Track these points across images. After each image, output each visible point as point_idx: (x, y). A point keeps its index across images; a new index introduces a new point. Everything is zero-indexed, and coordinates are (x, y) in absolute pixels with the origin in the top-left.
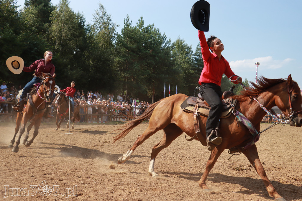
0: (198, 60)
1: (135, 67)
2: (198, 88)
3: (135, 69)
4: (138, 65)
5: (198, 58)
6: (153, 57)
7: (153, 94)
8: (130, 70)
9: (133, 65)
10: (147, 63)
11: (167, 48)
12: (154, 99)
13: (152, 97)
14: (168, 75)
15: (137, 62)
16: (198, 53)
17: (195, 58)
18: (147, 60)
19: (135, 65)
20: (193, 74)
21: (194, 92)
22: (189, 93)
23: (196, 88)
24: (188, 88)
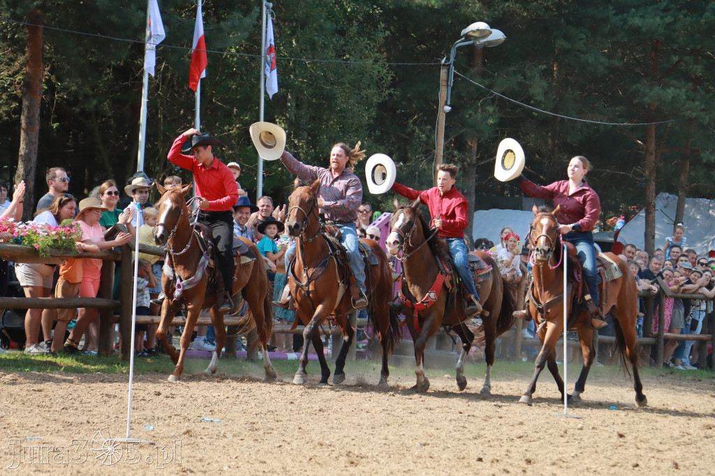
2: (484, 33)
7: (28, 85)
12: (45, 134)
13: (18, 111)
21: (443, 72)
22: (394, 84)
23: (467, 37)
24: (382, 34)
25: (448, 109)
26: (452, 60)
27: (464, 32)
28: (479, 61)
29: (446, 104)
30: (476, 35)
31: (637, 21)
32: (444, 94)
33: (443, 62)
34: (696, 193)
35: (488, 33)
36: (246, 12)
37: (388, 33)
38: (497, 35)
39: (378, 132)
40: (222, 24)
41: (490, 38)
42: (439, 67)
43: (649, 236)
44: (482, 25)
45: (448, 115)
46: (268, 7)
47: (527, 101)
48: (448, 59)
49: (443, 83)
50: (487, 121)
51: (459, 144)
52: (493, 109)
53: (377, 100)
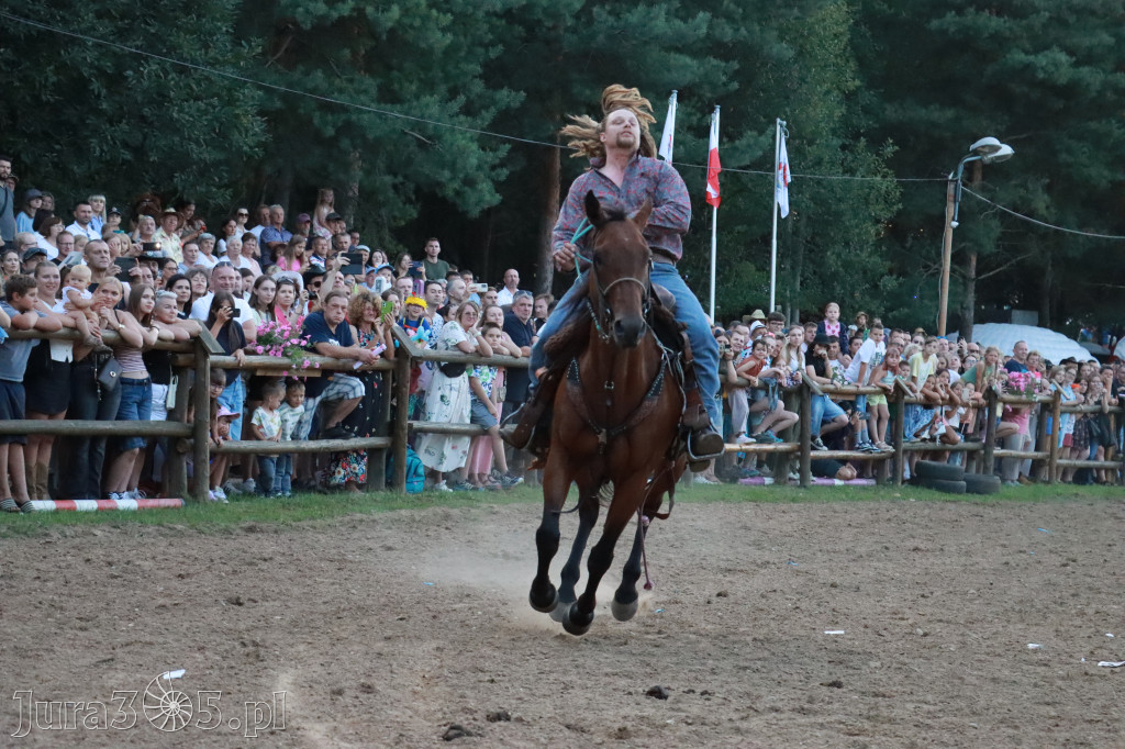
2: (992, 149)
14: (702, 17)
21: (951, 187)
22: (903, 198)
23: (976, 152)
24: (890, 149)
25: (955, 224)
26: (960, 175)
27: (972, 147)
28: (978, 176)
29: (953, 219)
30: (986, 150)
32: (951, 210)
33: (950, 177)
35: (997, 149)
36: (761, 132)
37: (897, 148)
38: (1006, 150)
39: (884, 248)
40: (737, 142)
41: (1000, 153)
42: (945, 184)
44: (993, 141)
45: (955, 230)
46: (781, 126)
48: (956, 174)
49: (950, 198)
50: (989, 235)
51: (959, 258)
52: (995, 223)
53: (885, 215)
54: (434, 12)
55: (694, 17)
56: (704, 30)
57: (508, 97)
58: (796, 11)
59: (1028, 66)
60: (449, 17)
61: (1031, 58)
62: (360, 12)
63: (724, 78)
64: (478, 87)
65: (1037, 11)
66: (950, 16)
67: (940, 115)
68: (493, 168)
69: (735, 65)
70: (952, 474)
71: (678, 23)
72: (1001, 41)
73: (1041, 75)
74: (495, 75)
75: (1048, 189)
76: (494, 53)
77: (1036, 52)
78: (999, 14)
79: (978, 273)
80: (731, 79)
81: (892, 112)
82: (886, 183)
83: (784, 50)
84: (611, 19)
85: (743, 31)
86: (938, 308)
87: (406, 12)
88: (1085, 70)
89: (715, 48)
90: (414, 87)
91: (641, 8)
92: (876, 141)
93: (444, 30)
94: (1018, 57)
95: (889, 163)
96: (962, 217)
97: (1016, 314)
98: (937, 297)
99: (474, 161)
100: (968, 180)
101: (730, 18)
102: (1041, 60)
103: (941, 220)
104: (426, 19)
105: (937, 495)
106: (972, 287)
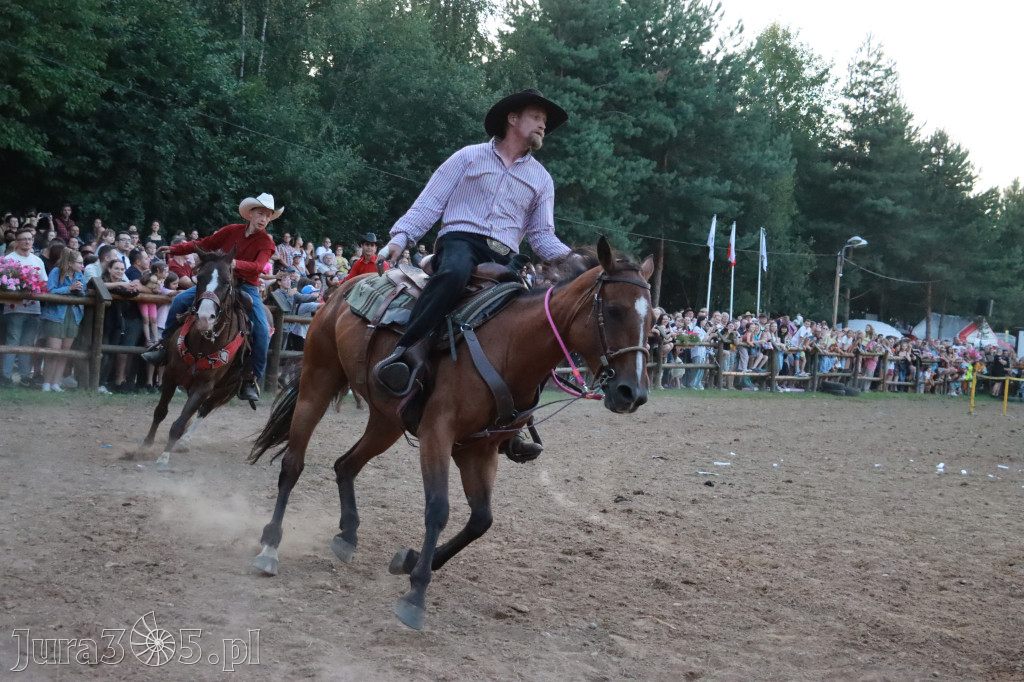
0: (855, 116)
1: (591, 145)
3: (590, 154)
4: (605, 137)
5: (857, 108)
6: (669, 98)
8: (571, 159)
9: (583, 133)
10: (640, 129)
11: (727, 60)
14: (728, 183)
15: (598, 122)
16: (860, 83)
17: (846, 109)
18: (644, 115)
19: (593, 138)
20: (834, 178)
21: (839, 259)
22: (818, 263)
23: (850, 243)
24: (812, 241)
25: (841, 275)
26: (843, 253)
27: (849, 241)
28: (851, 253)
29: (840, 273)
30: (855, 242)
31: (924, 237)
32: (839, 269)
34: (949, 313)
35: (859, 242)
36: (754, 233)
37: (815, 241)
38: (864, 242)
39: (808, 286)
40: (743, 238)
41: (861, 244)
42: (836, 257)
43: (928, 332)
44: (858, 238)
45: (841, 278)
46: (763, 230)
47: (874, 271)
48: (841, 253)
49: (839, 263)
50: (856, 281)
51: (842, 290)
52: (859, 275)
53: (809, 271)
54: (610, 181)
55: (724, 182)
56: (728, 189)
57: (641, 218)
58: (770, 180)
59: (873, 205)
60: (617, 183)
61: (875, 201)
62: (578, 182)
63: (737, 209)
64: (628, 213)
65: (877, 181)
66: (839, 183)
67: (836, 226)
68: (635, 248)
69: (742, 203)
70: (838, 388)
71: (717, 186)
72: (860, 193)
73: (879, 209)
74: (636, 208)
75: (883, 260)
76: (636, 199)
77: (878, 198)
78: (860, 182)
79: (851, 297)
80: (741, 210)
81: (812, 225)
82: (810, 256)
83: (765, 197)
84: (687, 184)
85: (746, 189)
86: (833, 312)
87: (598, 181)
88: (899, 208)
89: (734, 196)
90: (600, 213)
91: (700, 179)
92: (806, 238)
93: (614, 188)
94: (869, 201)
95: (812, 247)
96: (844, 272)
97: (868, 315)
98: (832, 308)
99: (627, 246)
100: (847, 255)
101: (740, 183)
102: (880, 202)
103: (834, 273)
104: (607, 183)
105: (832, 397)
106: (848, 303)
